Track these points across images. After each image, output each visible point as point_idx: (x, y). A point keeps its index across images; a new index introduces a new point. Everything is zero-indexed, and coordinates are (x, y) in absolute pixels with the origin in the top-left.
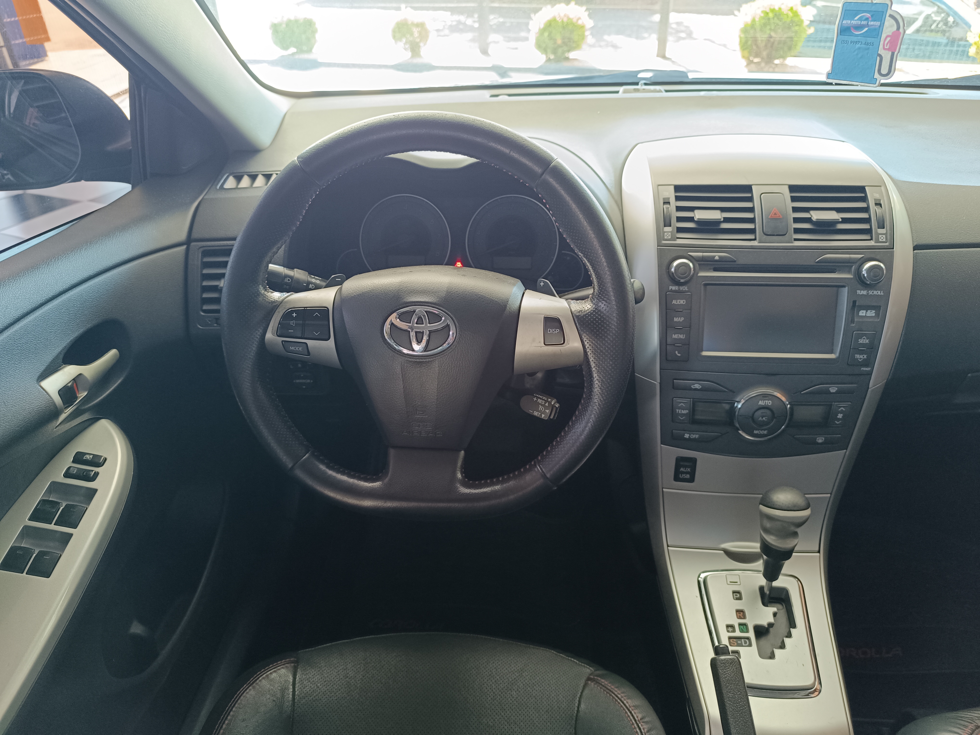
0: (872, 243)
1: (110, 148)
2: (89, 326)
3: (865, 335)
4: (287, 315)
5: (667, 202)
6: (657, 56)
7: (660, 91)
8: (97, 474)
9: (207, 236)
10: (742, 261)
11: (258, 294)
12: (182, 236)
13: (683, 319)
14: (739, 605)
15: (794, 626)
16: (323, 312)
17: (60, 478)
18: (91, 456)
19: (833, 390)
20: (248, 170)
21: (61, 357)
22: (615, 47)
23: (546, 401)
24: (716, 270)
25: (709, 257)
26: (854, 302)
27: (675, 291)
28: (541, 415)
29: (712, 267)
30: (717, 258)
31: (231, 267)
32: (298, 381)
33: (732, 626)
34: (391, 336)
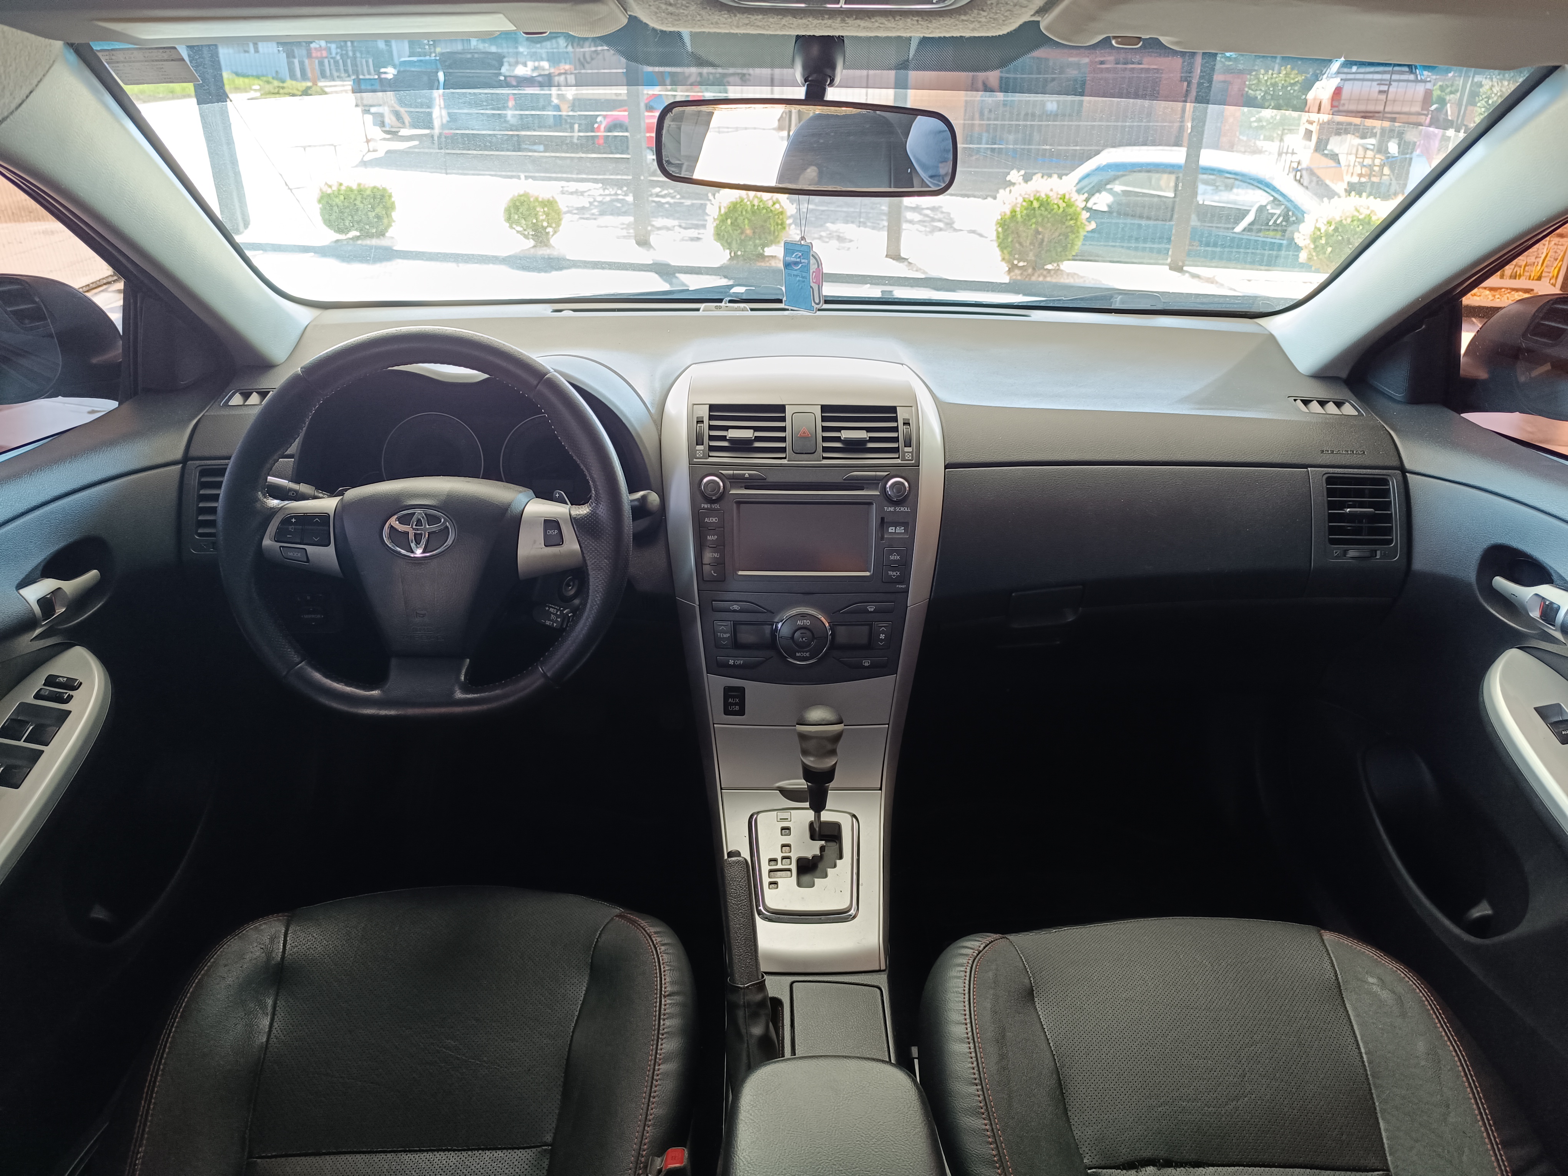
0: (899, 461)
1: (95, 361)
2: (71, 540)
3: (896, 551)
4: (286, 521)
5: (700, 421)
6: (887, 256)
7: (743, 310)
8: (70, 697)
9: (206, 454)
10: (772, 478)
11: (257, 500)
12: (178, 454)
13: (716, 537)
14: (786, 840)
15: (841, 857)
16: (323, 518)
17: (30, 699)
18: (65, 679)
19: (871, 609)
20: (258, 387)
21: (41, 568)
22: (840, 239)
23: (557, 610)
24: (747, 488)
25: (739, 474)
26: (883, 519)
27: (707, 509)
28: (553, 624)
29: (743, 485)
30: (747, 475)
31: (230, 473)
32: (306, 616)
33: (775, 860)
34: (390, 537)
